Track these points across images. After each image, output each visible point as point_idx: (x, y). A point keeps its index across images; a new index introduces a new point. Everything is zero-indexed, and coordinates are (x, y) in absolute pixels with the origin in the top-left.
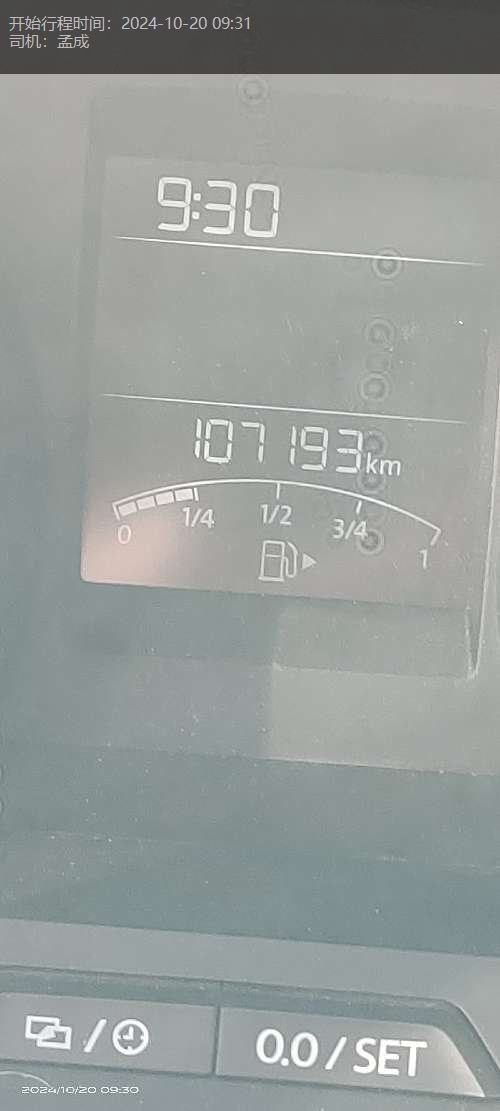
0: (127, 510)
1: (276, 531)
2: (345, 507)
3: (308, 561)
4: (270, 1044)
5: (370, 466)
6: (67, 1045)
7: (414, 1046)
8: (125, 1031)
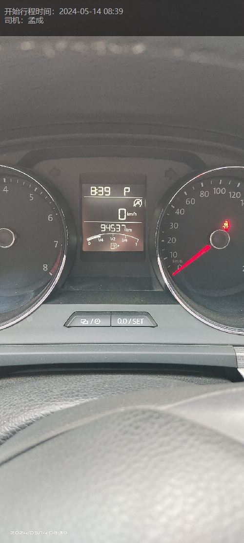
0: (89, 239)
1: (113, 242)
2: (124, 237)
3: (118, 246)
4: (120, 322)
5: (127, 230)
6: (87, 323)
7: (142, 319)
8: (96, 320)
